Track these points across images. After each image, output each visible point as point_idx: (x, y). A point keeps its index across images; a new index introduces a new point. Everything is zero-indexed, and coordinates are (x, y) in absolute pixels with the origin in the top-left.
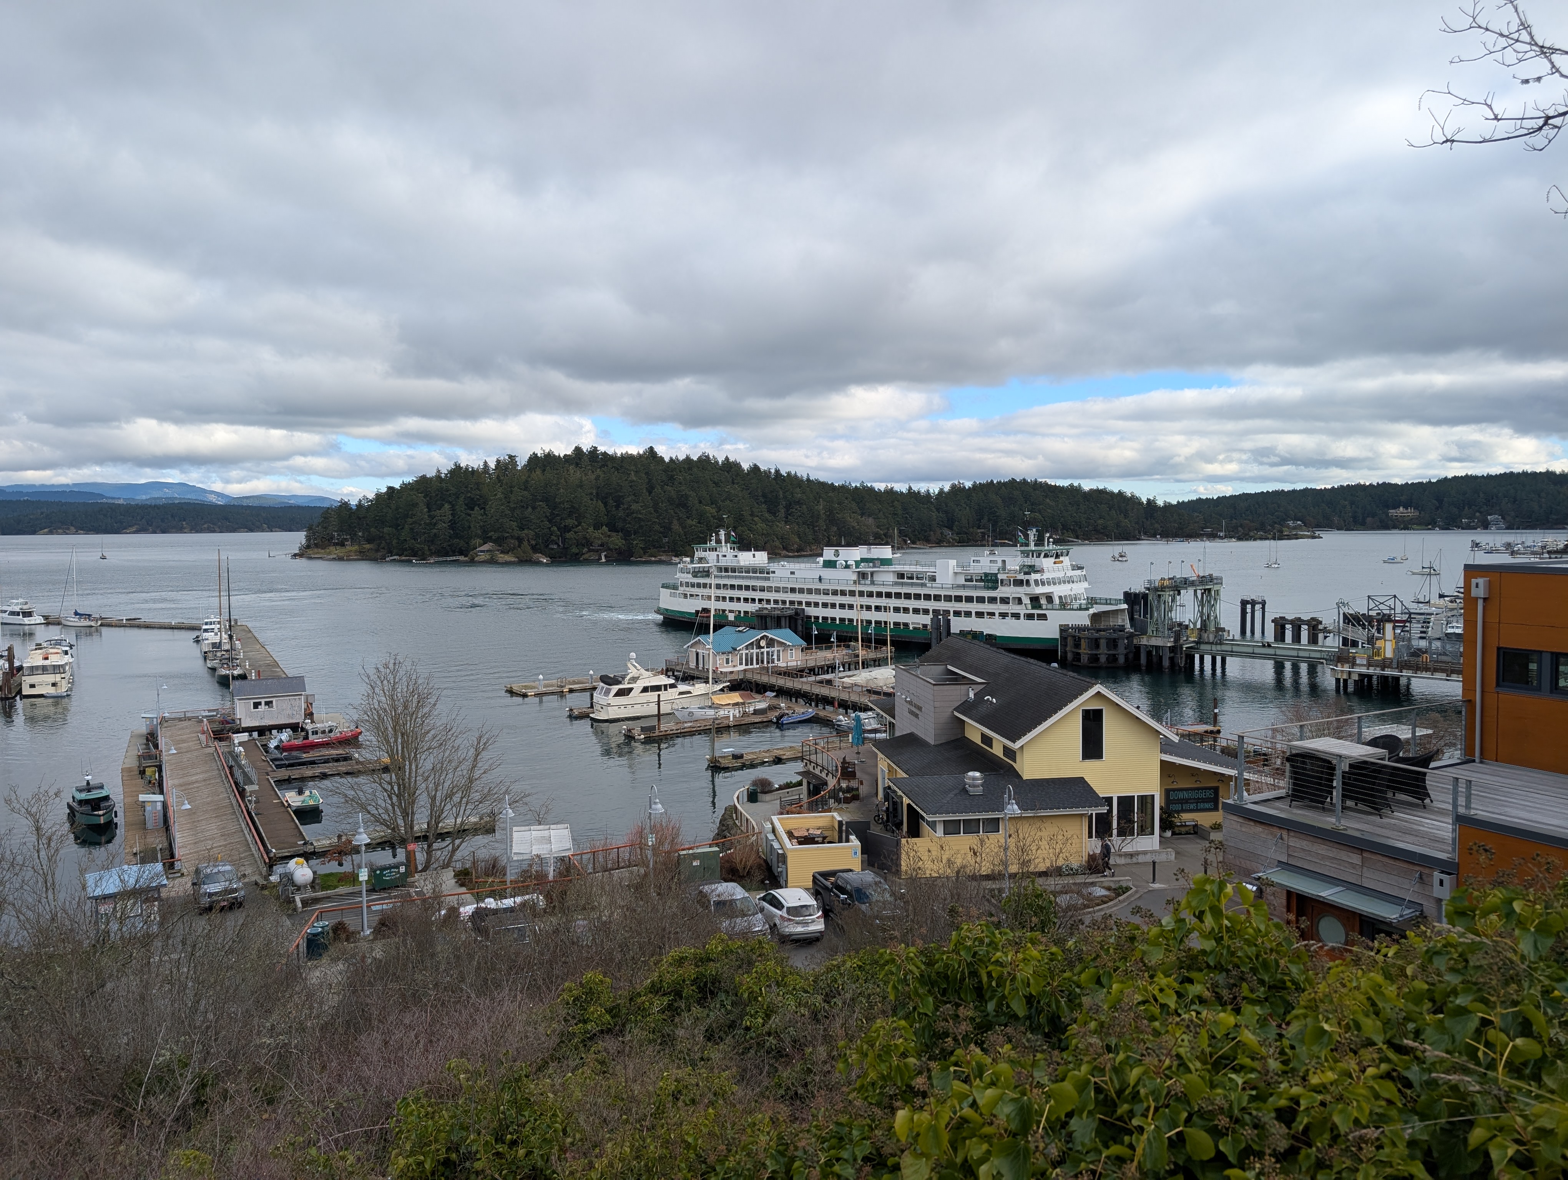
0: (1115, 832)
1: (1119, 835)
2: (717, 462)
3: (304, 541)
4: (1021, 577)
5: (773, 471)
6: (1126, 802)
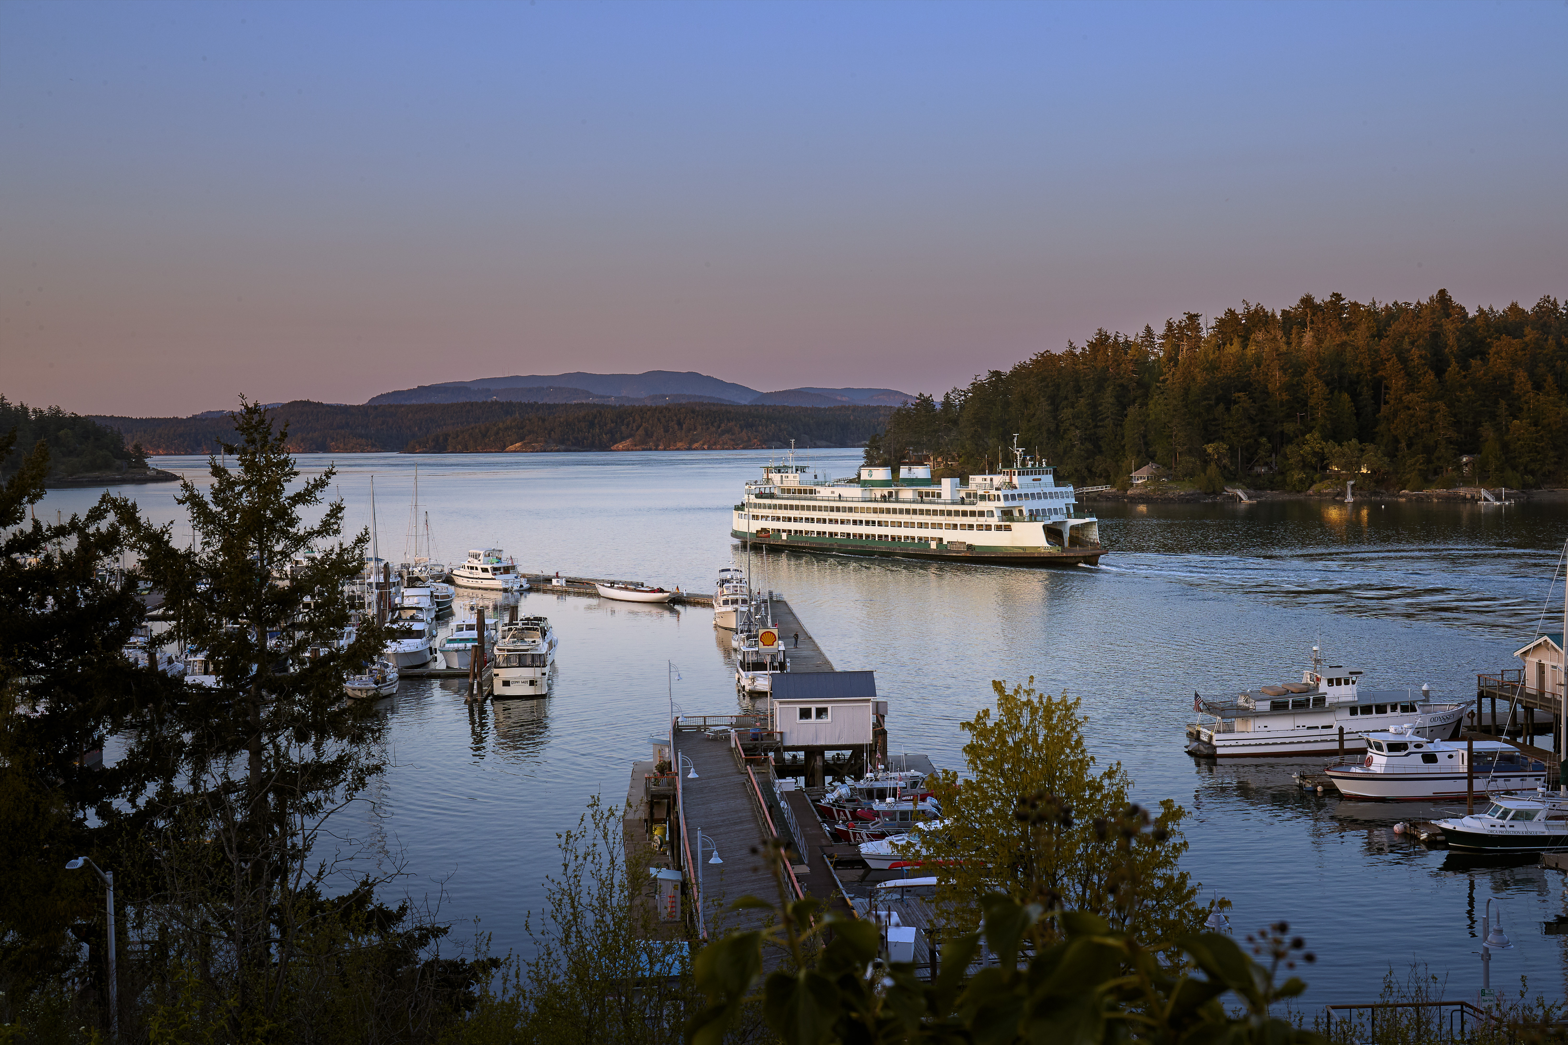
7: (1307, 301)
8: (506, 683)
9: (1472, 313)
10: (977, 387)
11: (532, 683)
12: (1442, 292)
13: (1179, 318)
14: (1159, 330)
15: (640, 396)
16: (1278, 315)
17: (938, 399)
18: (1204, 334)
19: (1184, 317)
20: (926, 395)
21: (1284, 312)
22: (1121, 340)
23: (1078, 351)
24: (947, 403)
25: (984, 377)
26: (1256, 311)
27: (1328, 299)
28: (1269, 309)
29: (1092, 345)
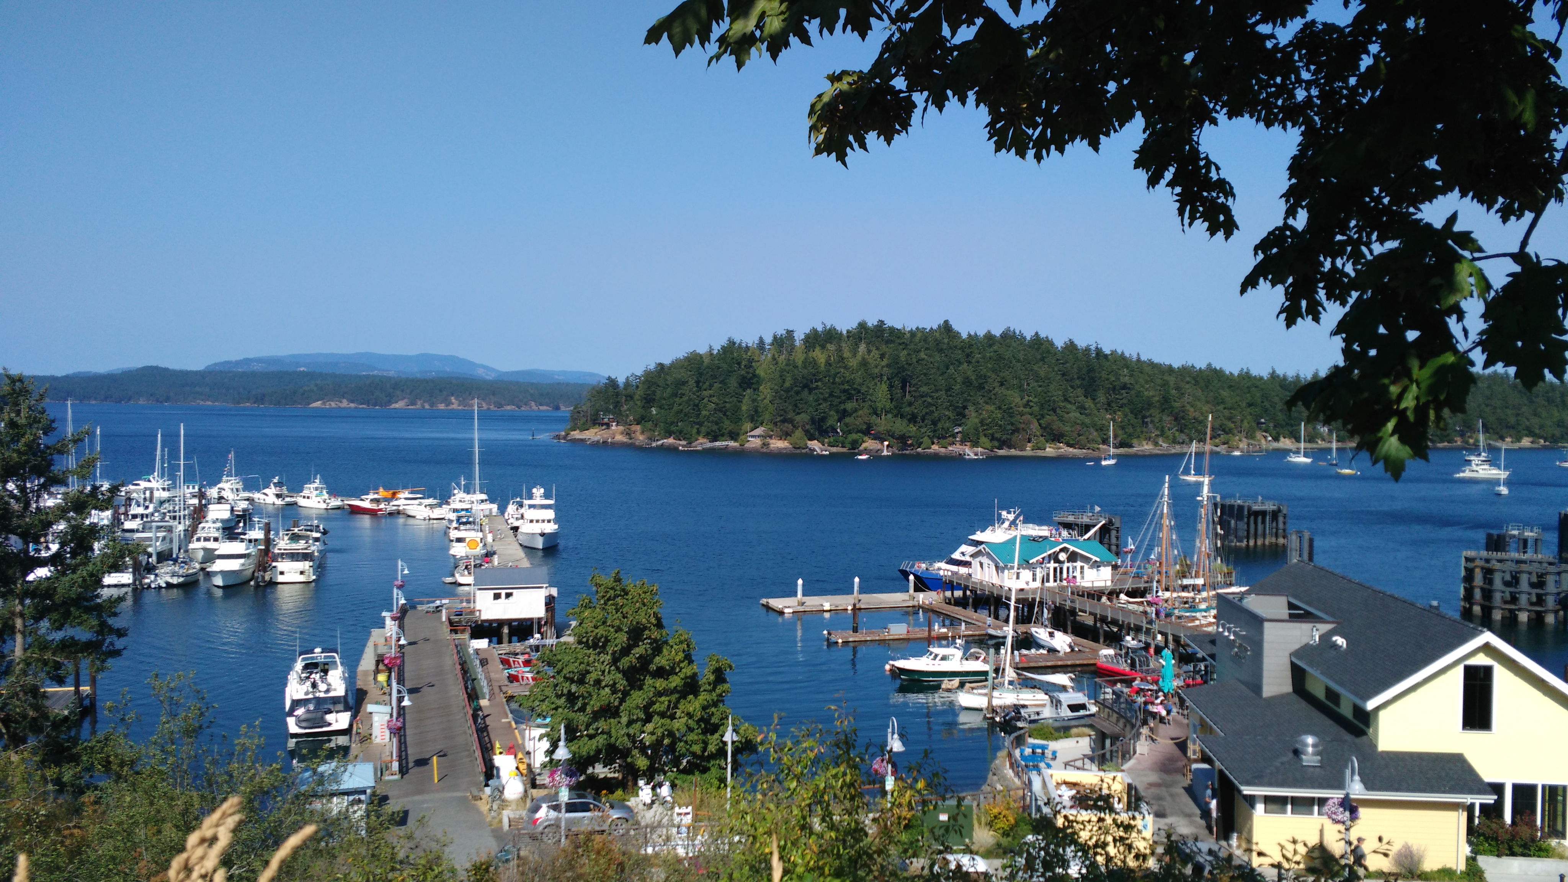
2: (1025, 338)
5: (1093, 348)
6: (1524, 792)
7: (862, 325)
8: (282, 573)
9: (964, 335)
10: (648, 374)
12: (946, 322)
13: (781, 332)
14: (768, 339)
16: (845, 332)
17: (621, 380)
18: (797, 343)
19: (784, 332)
20: (613, 377)
21: (848, 332)
22: (744, 345)
23: (715, 352)
24: (627, 384)
25: (652, 367)
26: (830, 330)
27: (876, 323)
28: (838, 328)
29: (723, 348)
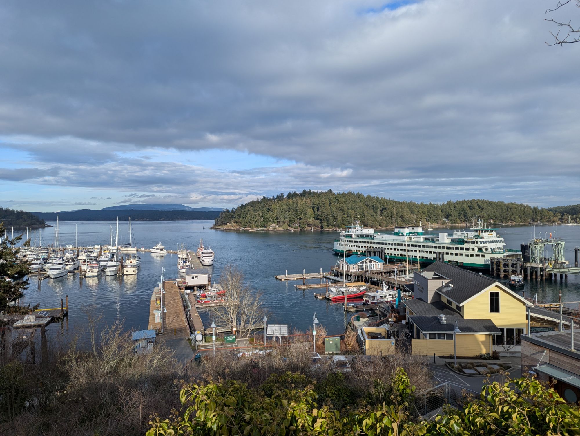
0: (505, 343)
1: (507, 344)
2: (354, 194)
3: (214, 223)
4: (474, 240)
6: (510, 331)
7: (304, 191)
8: (127, 271)
9: (336, 193)
11: (133, 271)
12: (330, 190)
13: (279, 194)
14: (276, 196)
15: (167, 209)
17: (230, 210)
18: (285, 197)
21: (300, 193)
22: (268, 198)
23: (259, 200)
24: (232, 211)
26: (294, 193)
27: (308, 191)
28: (297, 192)
29: (262, 199)
